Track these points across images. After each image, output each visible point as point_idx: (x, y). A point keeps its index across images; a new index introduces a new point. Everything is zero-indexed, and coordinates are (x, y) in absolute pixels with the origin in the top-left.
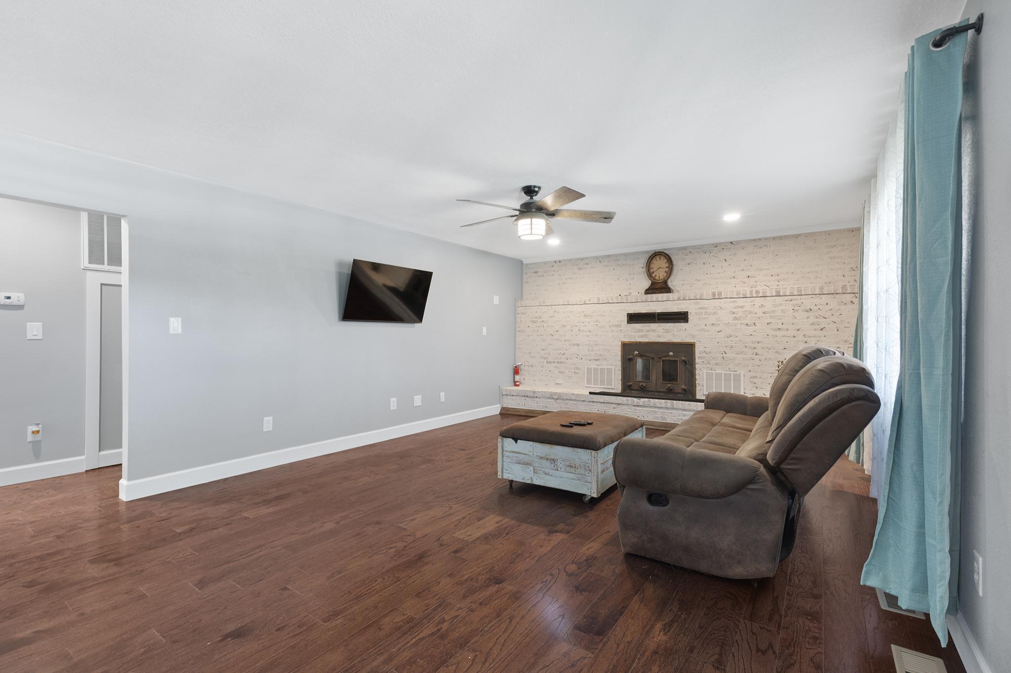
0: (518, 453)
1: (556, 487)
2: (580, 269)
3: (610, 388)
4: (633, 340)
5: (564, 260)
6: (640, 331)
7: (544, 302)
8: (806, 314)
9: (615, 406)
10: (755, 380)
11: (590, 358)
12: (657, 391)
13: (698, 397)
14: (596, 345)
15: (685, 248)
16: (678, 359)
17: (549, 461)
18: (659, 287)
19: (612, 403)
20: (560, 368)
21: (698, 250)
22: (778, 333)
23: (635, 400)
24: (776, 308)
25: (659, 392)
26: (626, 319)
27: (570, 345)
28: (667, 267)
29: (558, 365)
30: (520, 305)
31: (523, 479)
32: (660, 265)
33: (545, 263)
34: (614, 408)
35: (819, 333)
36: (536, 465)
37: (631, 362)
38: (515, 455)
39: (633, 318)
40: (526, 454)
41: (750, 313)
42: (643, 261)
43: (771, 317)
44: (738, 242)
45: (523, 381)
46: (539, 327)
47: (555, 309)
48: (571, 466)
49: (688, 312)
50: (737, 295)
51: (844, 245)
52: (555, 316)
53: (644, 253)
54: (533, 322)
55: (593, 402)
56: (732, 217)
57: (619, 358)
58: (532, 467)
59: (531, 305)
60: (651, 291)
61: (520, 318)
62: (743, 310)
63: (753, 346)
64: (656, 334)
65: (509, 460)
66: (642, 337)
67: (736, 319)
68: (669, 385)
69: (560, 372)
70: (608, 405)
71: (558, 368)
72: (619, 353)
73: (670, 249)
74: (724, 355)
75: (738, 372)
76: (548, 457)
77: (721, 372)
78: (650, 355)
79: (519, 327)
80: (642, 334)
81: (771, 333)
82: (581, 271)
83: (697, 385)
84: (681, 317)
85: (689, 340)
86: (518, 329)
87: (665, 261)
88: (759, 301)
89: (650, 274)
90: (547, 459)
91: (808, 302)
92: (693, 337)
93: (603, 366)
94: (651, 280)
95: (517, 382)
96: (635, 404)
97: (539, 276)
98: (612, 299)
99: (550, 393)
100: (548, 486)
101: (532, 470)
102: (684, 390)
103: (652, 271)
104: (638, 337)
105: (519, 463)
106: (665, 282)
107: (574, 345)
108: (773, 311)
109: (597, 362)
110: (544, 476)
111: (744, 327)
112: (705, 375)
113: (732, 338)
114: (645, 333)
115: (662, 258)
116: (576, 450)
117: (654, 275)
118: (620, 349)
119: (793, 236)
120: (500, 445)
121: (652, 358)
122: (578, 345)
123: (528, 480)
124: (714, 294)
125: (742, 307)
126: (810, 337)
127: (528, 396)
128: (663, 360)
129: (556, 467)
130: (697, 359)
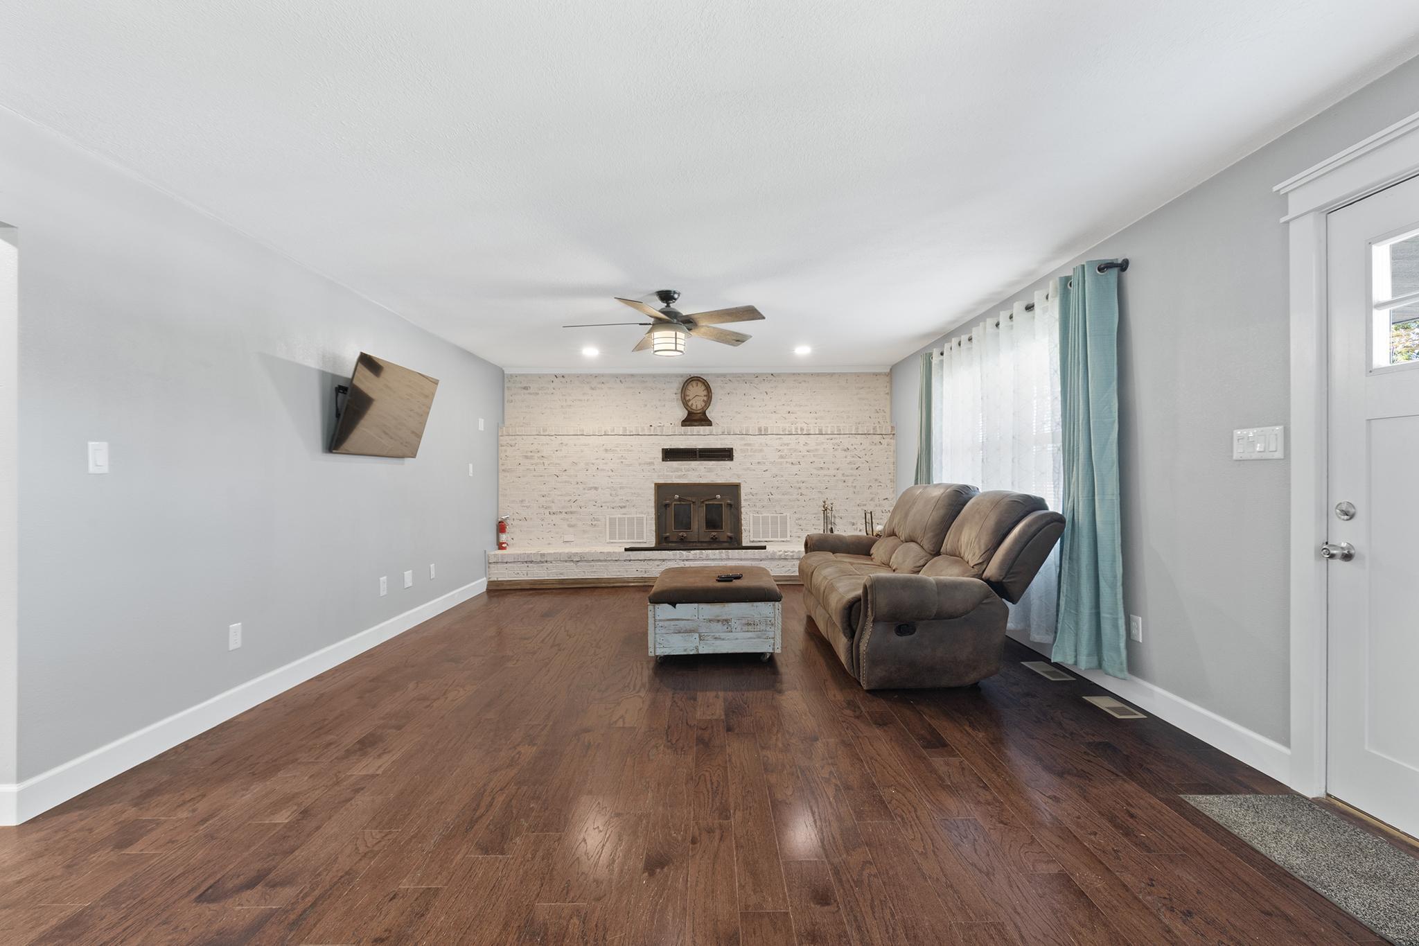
0: (678, 620)
1: (730, 652)
2: (592, 389)
3: (640, 542)
4: (669, 481)
5: (569, 375)
6: (677, 470)
7: (544, 431)
8: (845, 453)
9: (659, 563)
10: (800, 522)
11: (614, 505)
12: (699, 542)
13: (744, 544)
14: (621, 488)
15: (724, 375)
16: (723, 503)
17: (720, 623)
18: (696, 418)
19: (656, 560)
20: (570, 520)
21: (738, 379)
22: (821, 472)
23: (684, 552)
24: (819, 447)
25: (702, 542)
26: (660, 455)
27: (584, 489)
28: (704, 396)
29: (567, 516)
30: (505, 433)
31: (685, 650)
32: (696, 391)
33: (540, 376)
34: (658, 566)
35: (855, 472)
36: (702, 630)
37: (668, 509)
38: (673, 623)
39: (671, 455)
40: (688, 620)
41: (795, 451)
42: (676, 386)
43: (814, 456)
44: (779, 375)
45: (510, 542)
46: (536, 464)
47: (561, 440)
48: (749, 624)
49: (732, 449)
50: (783, 431)
51: (869, 388)
52: (561, 450)
53: (677, 376)
54: (526, 457)
55: (630, 561)
56: (803, 351)
57: (652, 504)
58: (697, 634)
59: (523, 433)
60: (688, 423)
61: (506, 451)
62: (789, 447)
63: (798, 485)
64: (697, 473)
65: (663, 631)
66: (679, 477)
67: (781, 457)
68: (714, 534)
69: (570, 526)
70: (651, 563)
71: (567, 520)
72: (652, 498)
73: (708, 375)
74: (771, 497)
75: (784, 515)
76: (719, 618)
77: (768, 515)
78: (690, 499)
79: (502, 465)
80: (680, 473)
81: (815, 472)
82: (594, 391)
83: (743, 531)
84: (725, 454)
85: (734, 480)
86: (501, 468)
87: (703, 388)
88: (803, 439)
89: (685, 403)
90: (718, 621)
91: (846, 441)
92: (739, 476)
93: (630, 514)
94: (687, 409)
95: (504, 543)
96: (684, 558)
97: (530, 394)
98: (643, 430)
99: (567, 553)
100: (720, 652)
101: (698, 639)
102: (731, 538)
103: (687, 398)
104: (676, 478)
105: (680, 632)
106: (704, 413)
107: (590, 489)
108: (816, 450)
109: (623, 510)
110: (713, 642)
111: (790, 466)
112: (751, 518)
113: (778, 478)
114: (683, 473)
115: (700, 384)
116: (755, 604)
117: (690, 404)
118: (653, 492)
119: (829, 374)
120: (650, 614)
121: (693, 502)
122: (596, 488)
123: (691, 651)
124: (760, 430)
125: (788, 444)
126: (847, 476)
127: (531, 562)
128: (706, 505)
129: (729, 628)
130: (742, 501)
